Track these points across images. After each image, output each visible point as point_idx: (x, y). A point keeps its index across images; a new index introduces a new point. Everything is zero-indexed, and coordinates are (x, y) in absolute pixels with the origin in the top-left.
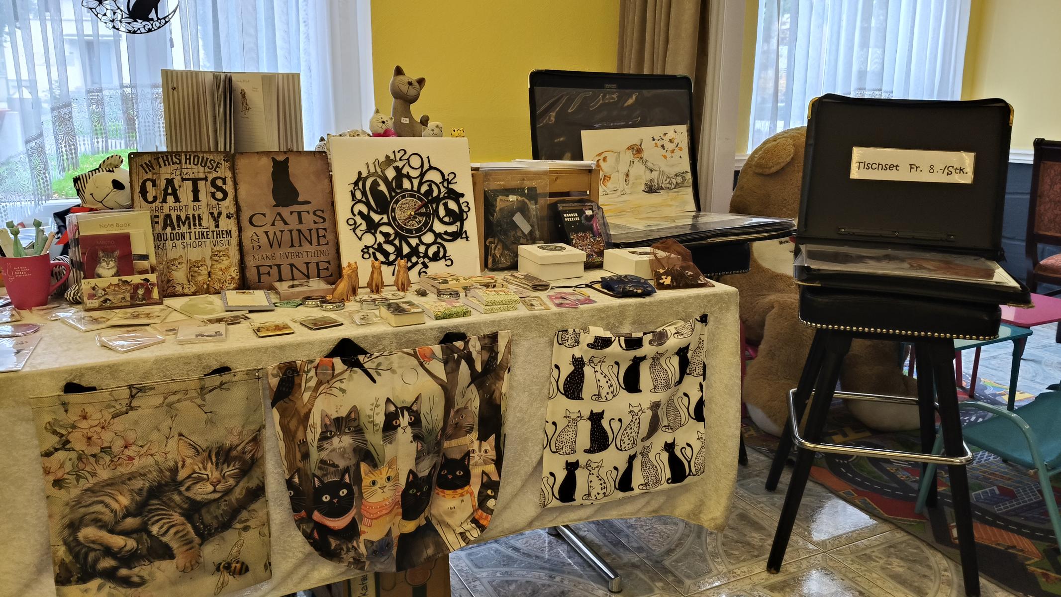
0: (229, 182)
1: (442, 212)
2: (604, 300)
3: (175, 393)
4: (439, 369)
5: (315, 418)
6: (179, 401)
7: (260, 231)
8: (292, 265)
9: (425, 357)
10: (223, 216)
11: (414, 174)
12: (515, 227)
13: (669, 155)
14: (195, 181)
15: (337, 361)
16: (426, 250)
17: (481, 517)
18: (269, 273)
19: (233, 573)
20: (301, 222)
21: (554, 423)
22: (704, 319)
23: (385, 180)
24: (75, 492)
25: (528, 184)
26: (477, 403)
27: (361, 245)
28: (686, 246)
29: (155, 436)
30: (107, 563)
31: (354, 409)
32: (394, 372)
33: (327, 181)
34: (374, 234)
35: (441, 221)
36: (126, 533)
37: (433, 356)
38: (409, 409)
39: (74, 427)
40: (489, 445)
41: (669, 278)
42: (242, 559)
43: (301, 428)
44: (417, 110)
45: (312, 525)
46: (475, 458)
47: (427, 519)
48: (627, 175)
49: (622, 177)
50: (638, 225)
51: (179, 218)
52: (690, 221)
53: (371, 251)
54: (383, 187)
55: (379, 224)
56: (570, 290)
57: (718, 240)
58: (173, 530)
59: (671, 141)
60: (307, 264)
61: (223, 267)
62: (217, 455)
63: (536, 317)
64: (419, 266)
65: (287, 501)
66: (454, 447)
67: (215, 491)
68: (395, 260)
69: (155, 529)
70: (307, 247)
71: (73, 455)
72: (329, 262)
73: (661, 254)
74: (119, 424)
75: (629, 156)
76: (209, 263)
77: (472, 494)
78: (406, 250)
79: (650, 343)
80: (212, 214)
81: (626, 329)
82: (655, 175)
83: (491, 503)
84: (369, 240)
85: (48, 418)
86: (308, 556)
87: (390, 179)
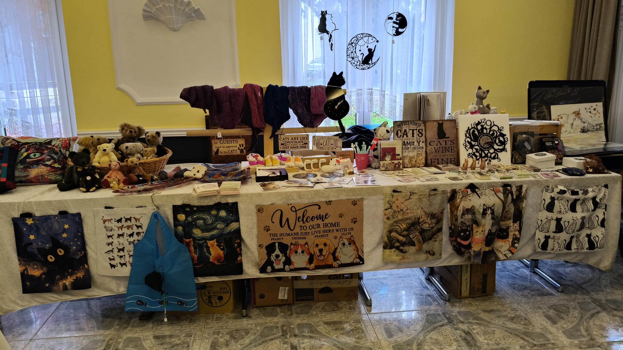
0: (424, 130)
1: (497, 141)
2: (564, 176)
3: (422, 195)
4: (501, 196)
5: (461, 208)
6: (423, 198)
7: (432, 147)
8: (442, 159)
9: (497, 191)
10: (421, 142)
11: (488, 127)
12: (525, 147)
13: (593, 116)
14: (413, 130)
15: (469, 190)
16: (491, 155)
17: (512, 249)
18: (434, 162)
19: (430, 255)
20: (446, 144)
21: (541, 220)
22: (606, 186)
23: (477, 129)
24: (392, 222)
25: (531, 130)
26: (513, 210)
27: (468, 153)
28: (600, 158)
29: (415, 208)
30: (397, 244)
31: (473, 206)
32: (486, 195)
33: (455, 130)
34: (472, 149)
35: (497, 144)
36: (403, 236)
37: (500, 191)
38: (491, 208)
39: (394, 202)
40: (517, 225)
41: (592, 169)
42: (433, 251)
43: (456, 210)
44: (485, 102)
45: (456, 243)
46: (511, 229)
47: (492, 248)
48: (572, 125)
49: (570, 126)
50: (576, 147)
51: (407, 142)
52: (603, 146)
53: (471, 155)
54: (476, 132)
55: (474, 145)
56: (549, 172)
57: (615, 155)
58: (416, 237)
59: (595, 109)
60: (447, 159)
61: (420, 159)
62: (431, 216)
63: (537, 181)
64: (488, 161)
65: (448, 234)
66: (504, 224)
67: (429, 227)
68: (479, 158)
69: (411, 236)
70: (447, 153)
71: (393, 211)
72: (454, 158)
73: (588, 160)
74: (406, 203)
75: (573, 116)
76: (416, 157)
77: (509, 241)
78: (483, 155)
79: (582, 194)
80: (418, 141)
81: (573, 188)
82: (586, 125)
83: (516, 245)
84: (470, 151)
85: (388, 199)
86: (452, 254)
87: (479, 129)
